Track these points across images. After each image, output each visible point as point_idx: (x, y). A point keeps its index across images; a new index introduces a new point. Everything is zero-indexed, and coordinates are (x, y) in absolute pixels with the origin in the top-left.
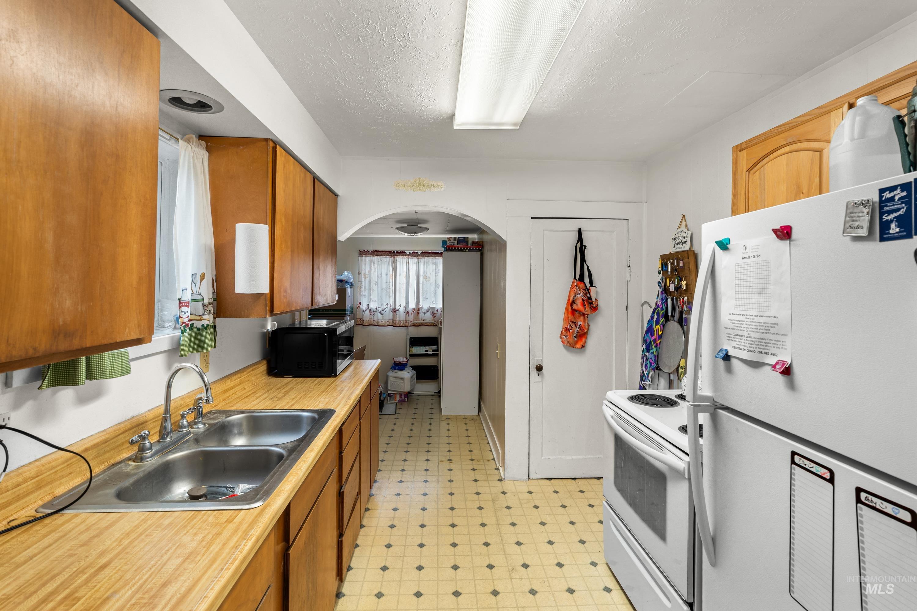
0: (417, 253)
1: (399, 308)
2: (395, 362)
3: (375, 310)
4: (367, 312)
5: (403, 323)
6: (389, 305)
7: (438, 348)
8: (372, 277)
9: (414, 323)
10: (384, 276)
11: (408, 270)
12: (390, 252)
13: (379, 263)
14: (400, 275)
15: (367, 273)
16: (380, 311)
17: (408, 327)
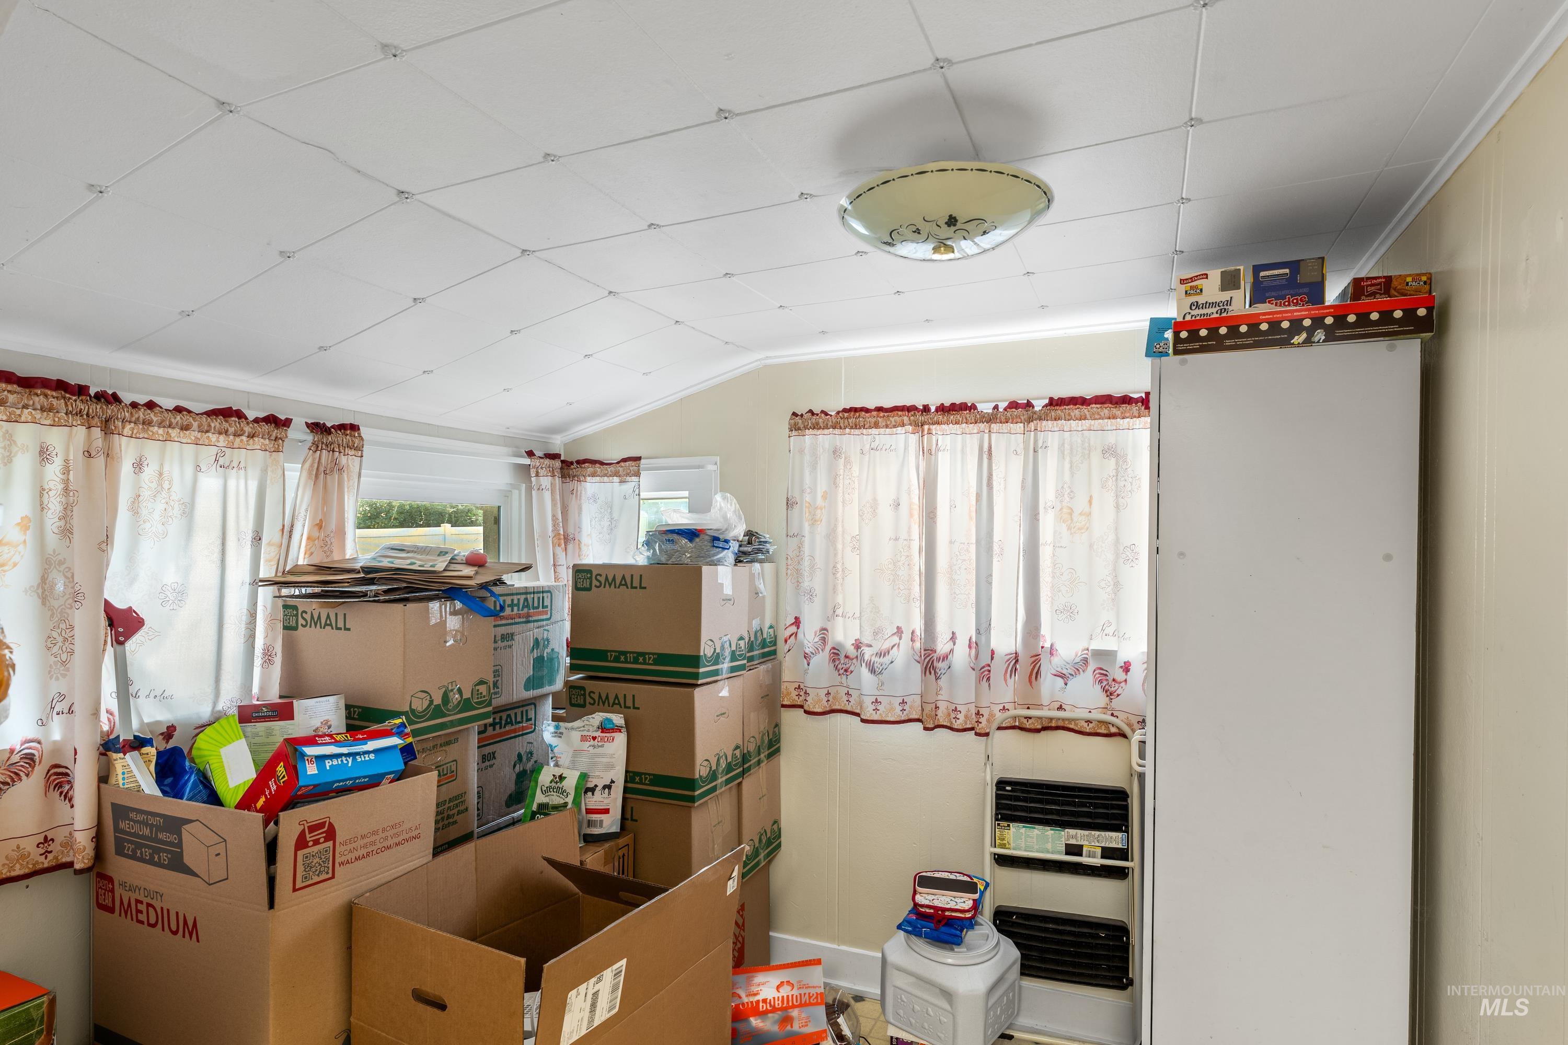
0: (1029, 405)
1: (949, 646)
2: (916, 905)
3: (852, 651)
4: (821, 660)
5: (966, 717)
6: (906, 636)
7: (1129, 840)
8: (840, 519)
9: (1015, 718)
10: (885, 511)
11: (987, 482)
12: (910, 409)
13: (867, 457)
14: (953, 506)
15: (819, 501)
16: (867, 657)
17: (987, 734)
